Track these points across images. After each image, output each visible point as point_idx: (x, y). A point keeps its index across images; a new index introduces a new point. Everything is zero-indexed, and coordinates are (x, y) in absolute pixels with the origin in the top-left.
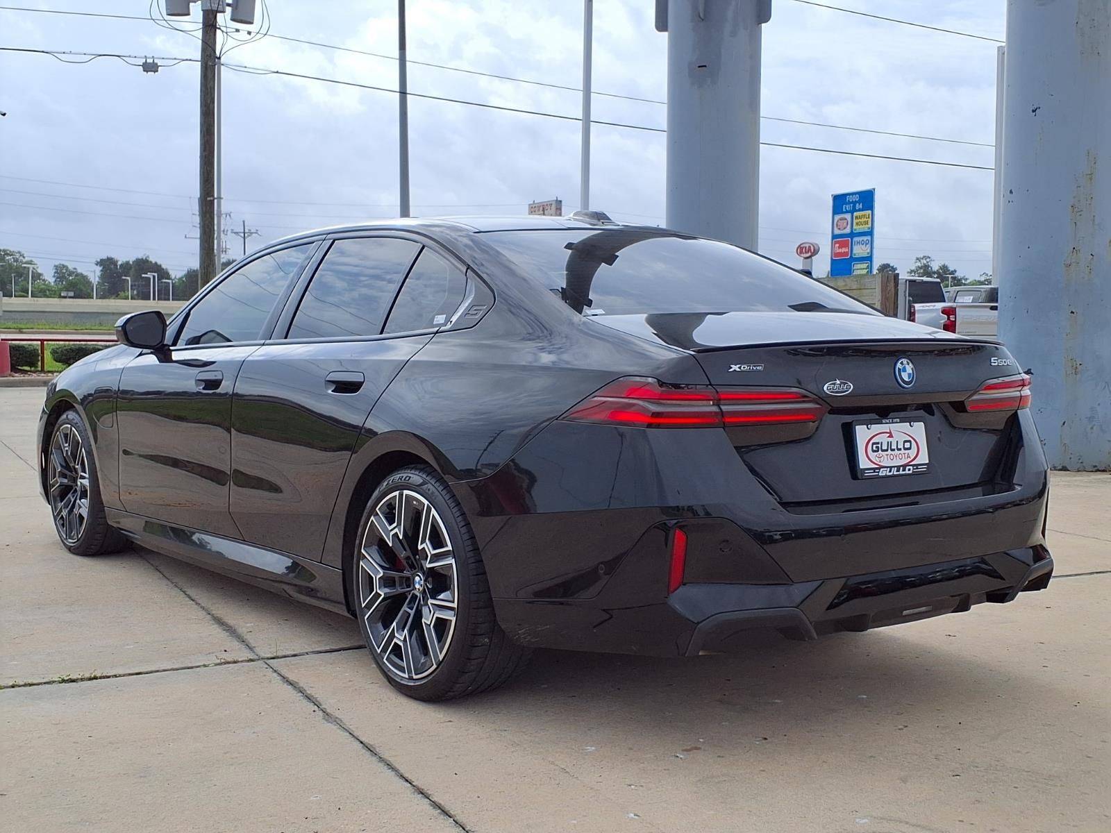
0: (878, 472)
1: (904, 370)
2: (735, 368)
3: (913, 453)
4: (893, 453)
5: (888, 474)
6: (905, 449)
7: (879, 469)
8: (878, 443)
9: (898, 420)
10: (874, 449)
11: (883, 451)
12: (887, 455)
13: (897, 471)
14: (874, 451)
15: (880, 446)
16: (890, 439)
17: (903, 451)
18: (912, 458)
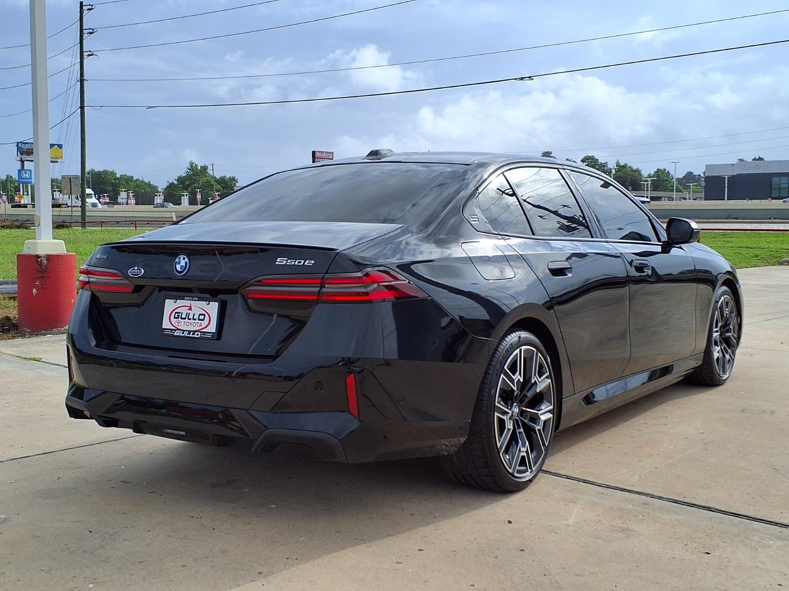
0: (174, 332)
1: (179, 263)
3: (205, 323)
4: (189, 321)
5: (181, 335)
6: (199, 320)
7: (175, 330)
8: (180, 313)
9: (197, 299)
10: (176, 316)
11: (182, 318)
12: (184, 322)
13: (188, 334)
14: (175, 318)
15: (180, 315)
16: (189, 312)
17: (197, 321)
18: (203, 327)
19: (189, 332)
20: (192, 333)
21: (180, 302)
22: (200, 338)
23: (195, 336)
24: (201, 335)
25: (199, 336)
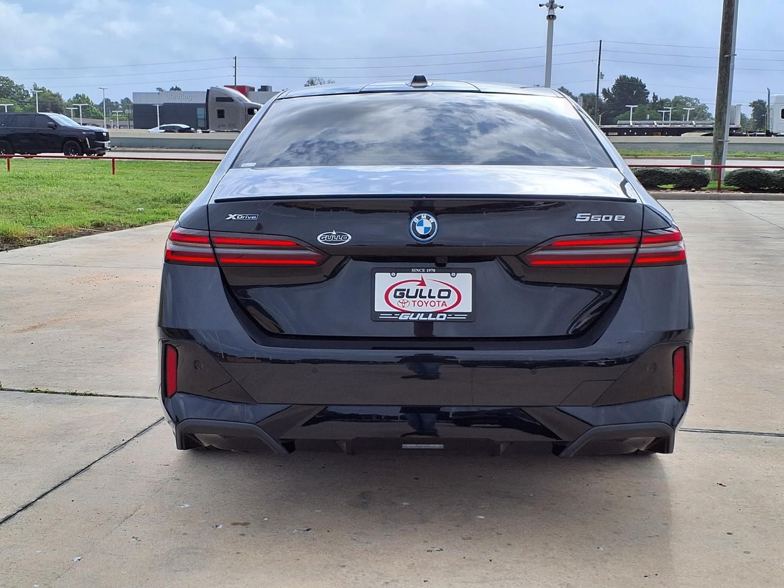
0: (399, 316)
1: (421, 224)
2: (232, 216)
3: (450, 302)
4: (423, 300)
5: (411, 318)
6: (439, 297)
7: (400, 313)
8: (405, 290)
9: (434, 270)
10: (398, 294)
11: (408, 297)
12: (414, 301)
13: (424, 317)
14: (395, 296)
15: (405, 292)
16: (420, 288)
17: (437, 299)
18: (448, 307)
19: (426, 314)
20: (431, 315)
21: (401, 276)
22: (447, 321)
23: (438, 318)
24: (447, 316)
25: (444, 319)
